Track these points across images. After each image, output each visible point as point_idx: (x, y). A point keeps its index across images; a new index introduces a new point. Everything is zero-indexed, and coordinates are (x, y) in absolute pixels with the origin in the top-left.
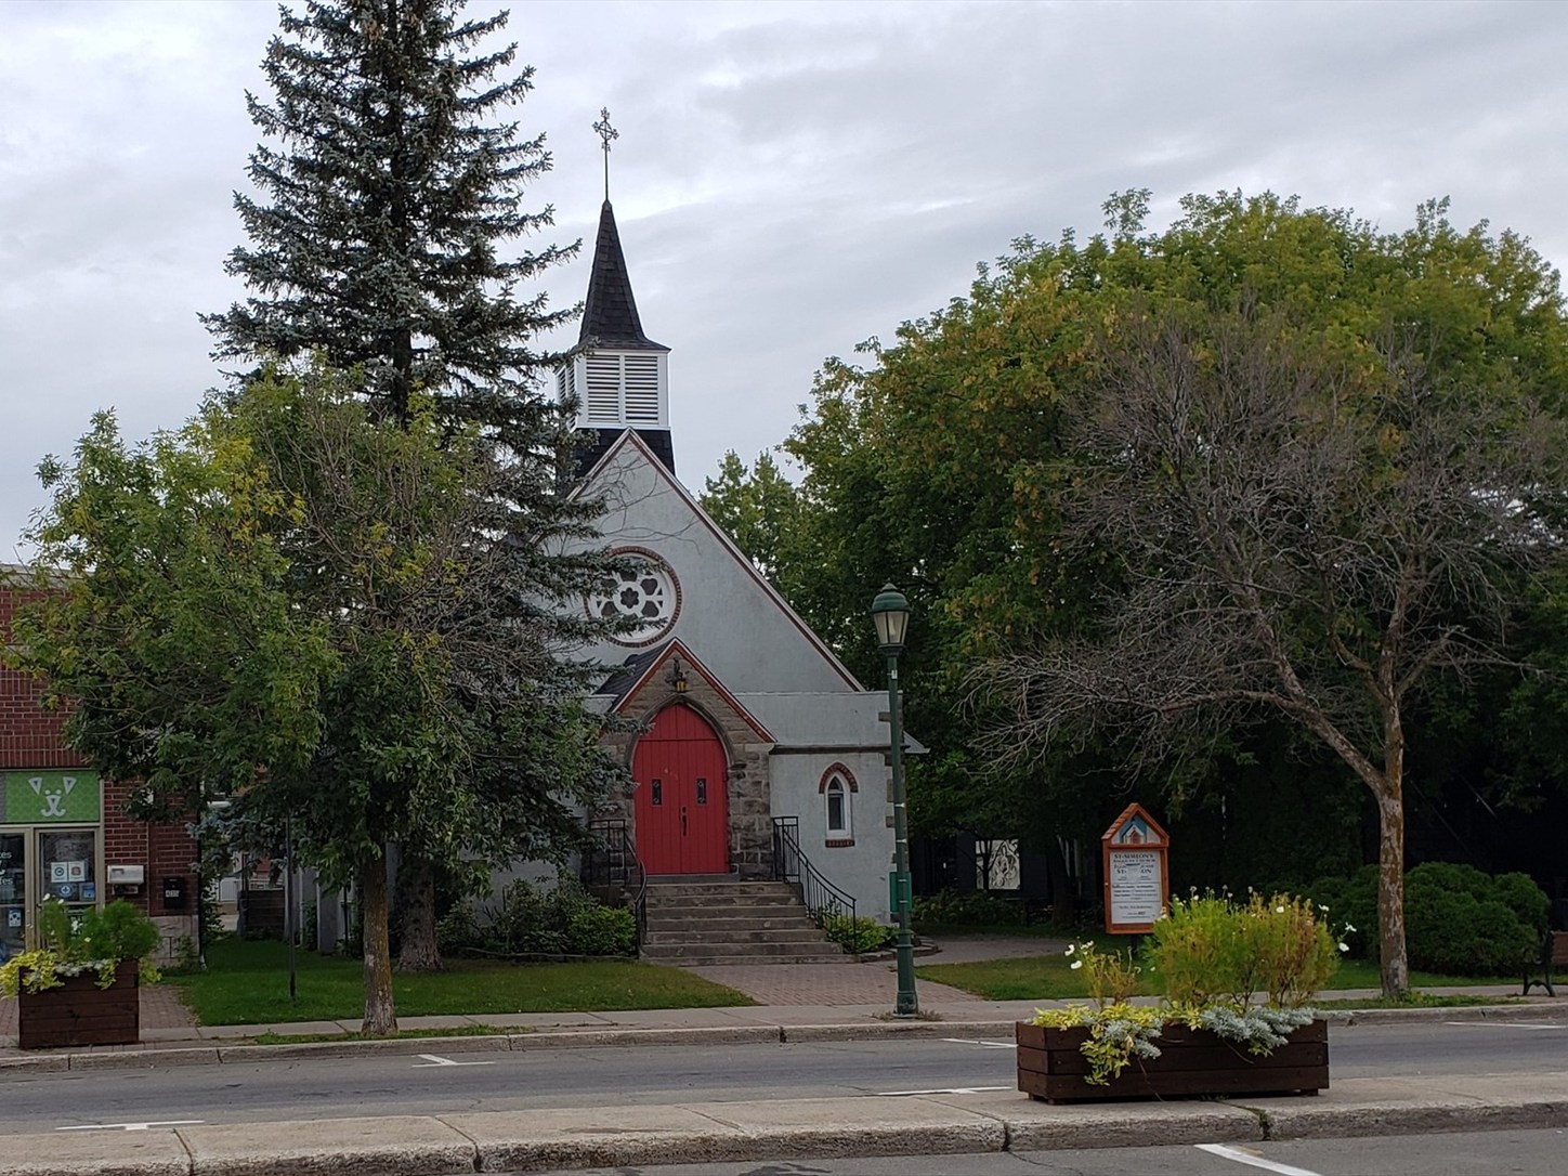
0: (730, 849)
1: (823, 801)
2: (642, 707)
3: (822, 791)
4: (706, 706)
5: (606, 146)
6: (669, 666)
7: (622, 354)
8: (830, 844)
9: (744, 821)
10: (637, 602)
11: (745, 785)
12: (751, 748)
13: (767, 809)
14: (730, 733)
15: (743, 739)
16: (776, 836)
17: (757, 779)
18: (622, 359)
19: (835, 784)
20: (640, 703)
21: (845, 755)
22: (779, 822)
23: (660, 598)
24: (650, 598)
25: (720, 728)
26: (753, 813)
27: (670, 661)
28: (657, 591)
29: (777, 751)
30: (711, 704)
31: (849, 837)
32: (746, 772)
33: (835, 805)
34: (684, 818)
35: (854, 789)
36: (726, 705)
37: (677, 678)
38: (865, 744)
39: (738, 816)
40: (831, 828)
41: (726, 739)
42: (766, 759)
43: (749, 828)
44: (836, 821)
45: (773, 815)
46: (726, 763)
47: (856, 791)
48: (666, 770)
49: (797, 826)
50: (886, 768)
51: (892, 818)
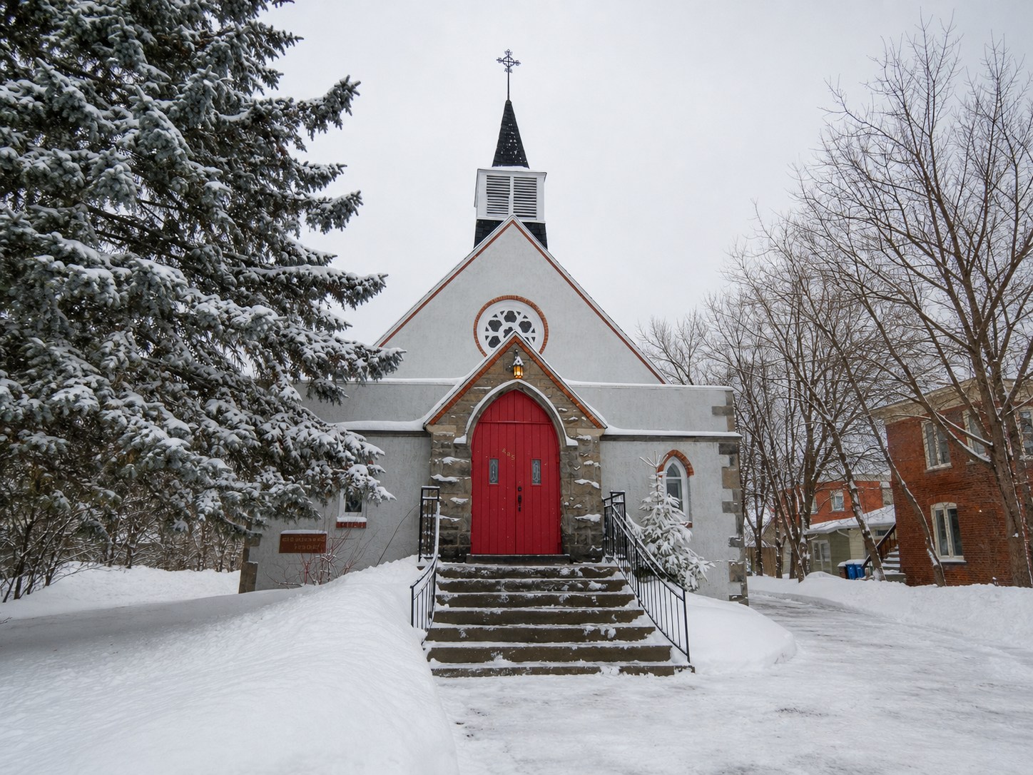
0: (561, 530)
2: (482, 392)
3: (659, 475)
6: (509, 357)
7: (512, 176)
11: (578, 469)
12: (583, 434)
13: (598, 491)
14: (563, 419)
15: (575, 425)
16: (607, 517)
18: (512, 180)
19: (673, 470)
21: (682, 443)
22: (608, 503)
25: (554, 414)
26: (583, 494)
27: (510, 353)
29: (606, 438)
32: (578, 455)
34: (519, 495)
35: (690, 472)
39: (570, 496)
41: (559, 423)
42: (597, 446)
43: (579, 510)
45: (604, 497)
46: (559, 445)
47: (692, 473)
48: (504, 451)
49: (624, 503)
50: (722, 456)
51: (728, 503)
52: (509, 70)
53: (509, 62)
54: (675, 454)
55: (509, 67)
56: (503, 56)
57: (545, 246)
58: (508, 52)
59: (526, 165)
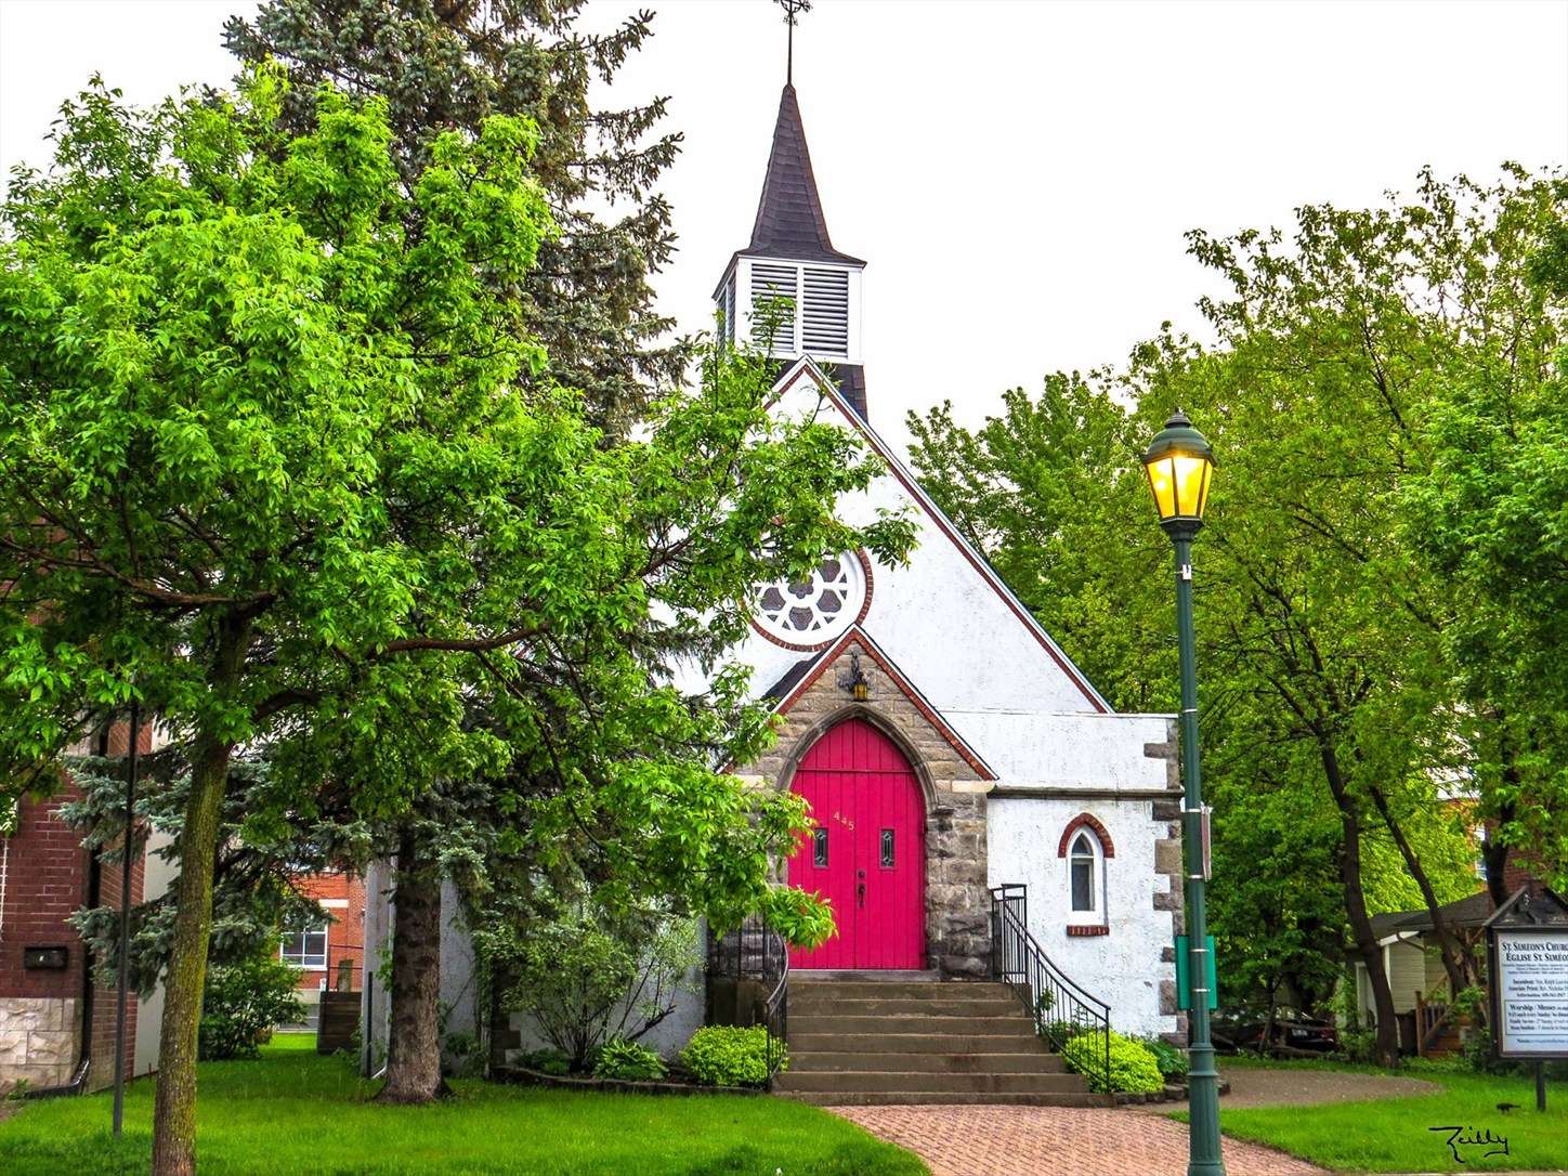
0: (927, 935)
1: (1063, 868)
2: (804, 722)
3: (1062, 854)
4: (898, 724)
5: (791, 20)
6: (843, 663)
7: (801, 265)
8: (1073, 932)
9: (949, 893)
10: (810, 591)
11: (952, 843)
12: (961, 787)
13: (982, 878)
14: (931, 764)
15: (950, 775)
16: (994, 915)
17: (968, 831)
18: (800, 273)
19: (1082, 845)
20: (800, 715)
21: (1095, 803)
22: (998, 895)
23: (843, 586)
24: (829, 586)
25: (915, 756)
26: (961, 881)
27: (844, 657)
28: (839, 576)
29: (997, 794)
30: (904, 721)
31: (1100, 923)
32: (953, 822)
33: (1081, 876)
34: (862, 887)
35: (1108, 851)
36: (925, 723)
37: (855, 682)
38: (1125, 787)
39: (941, 887)
40: (1075, 908)
41: (924, 771)
42: (982, 806)
43: (954, 905)
44: (1082, 899)
45: (990, 886)
46: (924, 807)
47: (1112, 856)
48: (837, 816)
49: (1025, 898)
50: (1154, 824)
51: (1162, 896)
54: (1087, 821)
55: (791, 14)
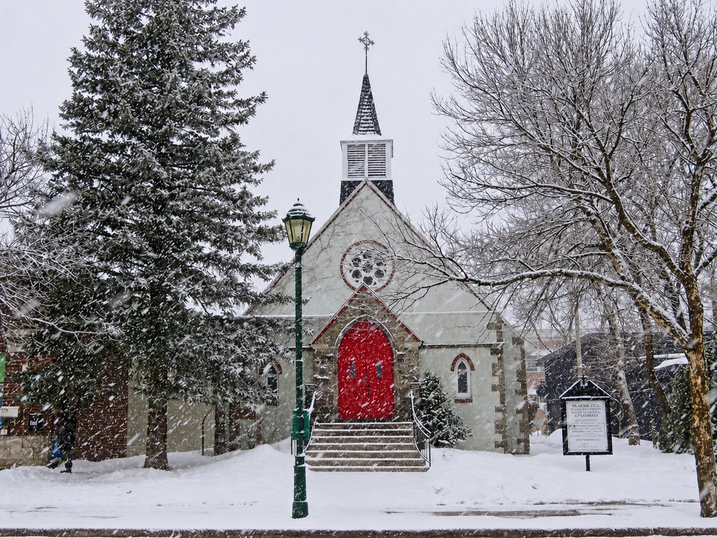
0: (394, 404)
1: (454, 376)
3: (453, 370)
4: (380, 321)
8: (458, 402)
10: (372, 270)
11: (404, 367)
12: (407, 345)
14: (395, 336)
15: (403, 340)
17: (411, 363)
18: (366, 146)
19: (462, 366)
20: (343, 319)
21: (467, 349)
24: (379, 267)
26: (407, 382)
28: (383, 263)
29: (425, 346)
30: (384, 320)
31: (469, 397)
32: (404, 359)
34: (369, 385)
35: (472, 368)
36: (393, 320)
38: (479, 342)
39: (399, 384)
40: (459, 392)
42: (417, 351)
47: (474, 368)
50: (491, 357)
51: (495, 385)
52: (367, 49)
53: (366, 42)
54: (462, 355)
56: (363, 36)
57: (392, 201)
58: (366, 34)
59: (379, 132)
